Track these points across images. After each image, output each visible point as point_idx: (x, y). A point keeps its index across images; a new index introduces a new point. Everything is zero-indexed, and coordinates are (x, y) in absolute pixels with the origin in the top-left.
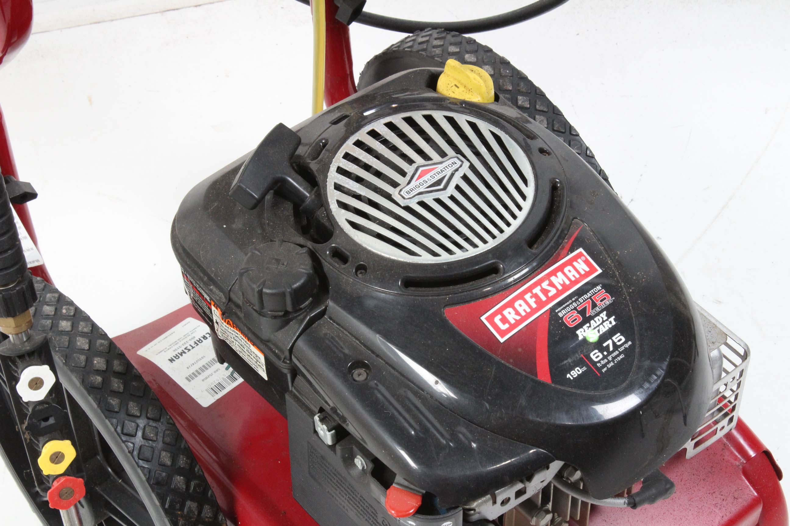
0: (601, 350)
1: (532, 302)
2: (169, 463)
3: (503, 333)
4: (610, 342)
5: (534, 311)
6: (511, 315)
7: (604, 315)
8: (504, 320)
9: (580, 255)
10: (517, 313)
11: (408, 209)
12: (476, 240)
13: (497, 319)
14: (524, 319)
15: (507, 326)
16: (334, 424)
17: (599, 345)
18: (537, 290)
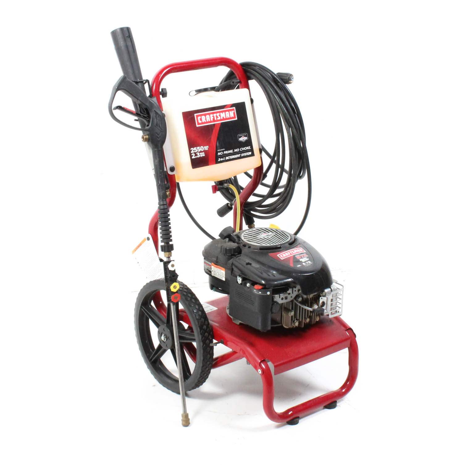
0: (306, 263)
1: (290, 254)
2: (198, 308)
3: (282, 258)
4: (307, 262)
5: (289, 255)
6: (284, 255)
7: (306, 258)
8: (283, 256)
9: (300, 249)
10: (286, 255)
11: (261, 239)
12: (276, 243)
13: (281, 256)
14: (287, 256)
15: (283, 257)
16: (242, 277)
17: (305, 262)
18: (290, 252)
